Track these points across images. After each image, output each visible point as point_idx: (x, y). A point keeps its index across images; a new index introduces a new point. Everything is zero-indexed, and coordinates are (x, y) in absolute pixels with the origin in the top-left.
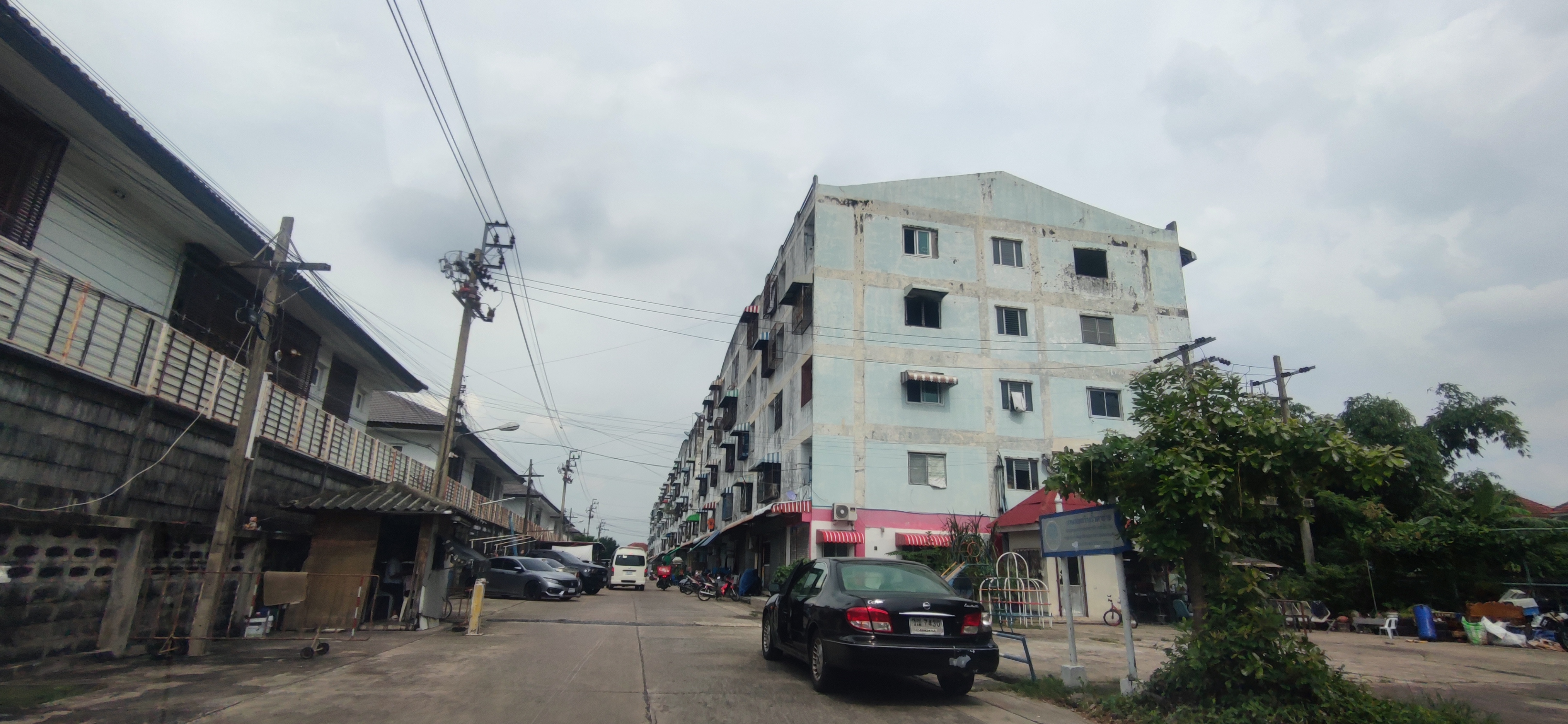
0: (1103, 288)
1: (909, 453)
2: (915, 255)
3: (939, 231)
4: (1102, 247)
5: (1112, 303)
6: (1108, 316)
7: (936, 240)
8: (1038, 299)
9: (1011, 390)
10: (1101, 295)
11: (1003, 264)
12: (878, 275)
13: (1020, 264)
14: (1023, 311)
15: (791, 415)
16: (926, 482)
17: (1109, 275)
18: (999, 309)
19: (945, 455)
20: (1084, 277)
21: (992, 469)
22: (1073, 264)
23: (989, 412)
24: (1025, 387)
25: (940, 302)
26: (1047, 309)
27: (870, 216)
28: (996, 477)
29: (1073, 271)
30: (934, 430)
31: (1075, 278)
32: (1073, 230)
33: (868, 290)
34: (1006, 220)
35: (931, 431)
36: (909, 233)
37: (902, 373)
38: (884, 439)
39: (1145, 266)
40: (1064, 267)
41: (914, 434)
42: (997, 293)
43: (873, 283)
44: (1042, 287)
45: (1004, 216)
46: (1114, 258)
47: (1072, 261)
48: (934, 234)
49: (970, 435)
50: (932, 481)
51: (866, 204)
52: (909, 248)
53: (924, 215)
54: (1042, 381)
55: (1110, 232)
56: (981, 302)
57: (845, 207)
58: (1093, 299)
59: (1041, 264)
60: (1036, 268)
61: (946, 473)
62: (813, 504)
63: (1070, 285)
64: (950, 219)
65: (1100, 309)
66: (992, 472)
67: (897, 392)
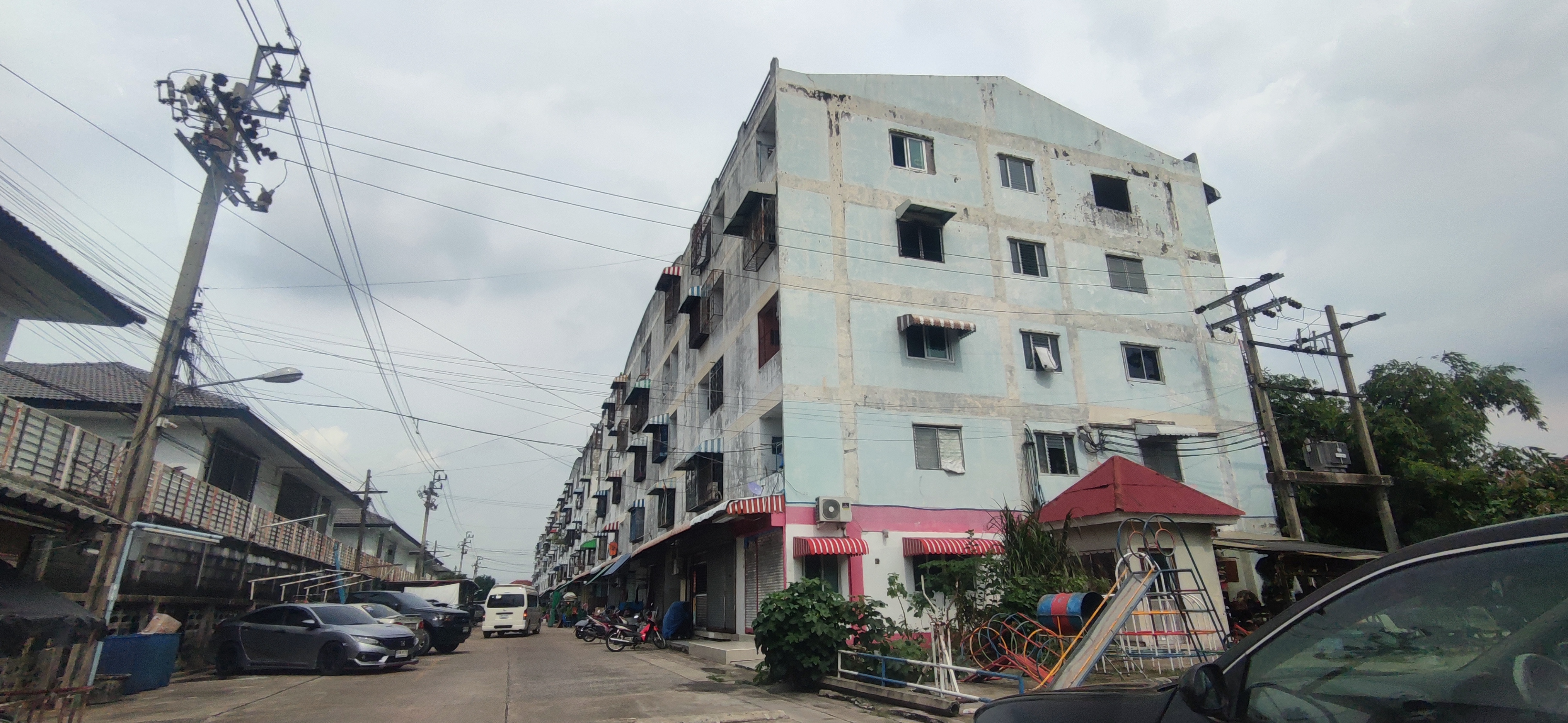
0: (1128, 224)
1: (914, 425)
2: (907, 168)
3: (934, 141)
4: (1123, 175)
5: (1139, 242)
6: (1136, 256)
7: (931, 152)
8: (1056, 232)
9: (1036, 344)
10: (1126, 232)
11: (1013, 187)
12: (861, 191)
13: (1033, 189)
14: (1042, 246)
15: (740, 384)
16: (938, 466)
17: (1133, 211)
18: (1012, 241)
19: (960, 428)
20: (1105, 209)
21: (1020, 447)
22: (1092, 193)
23: (1011, 372)
24: (1050, 340)
25: (942, 229)
26: (1068, 245)
27: (848, 114)
28: (1026, 458)
29: (1093, 201)
30: (944, 395)
31: (1095, 210)
32: (1089, 153)
33: (849, 208)
34: (1013, 135)
35: (940, 396)
36: (898, 140)
37: (899, 318)
38: (880, 406)
39: (1170, 201)
40: (1082, 196)
41: (919, 402)
42: (1009, 222)
43: (856, 200)
44: (1060, 219)
45: (1010, 131)
46: (1136, 188)
47: (1091, 189)
48: (929, 144)
49: (989, 402)
50: (946, 464)
51: (842, 100)
52: (899, 160)
53: (915, 120)
54: (1069, 334)
55: (1128, 158)
56: (990, 232)
57: (816, 101)
58: (1118, 236)
59: (1057, 191)
60: (1052, 195)
61: (962, 454)
62: (788, 500)
63: (1091, 217)
64: (948, 128)
65: (1126, 249)
66: (1019, 451)
67: (894, 343)
